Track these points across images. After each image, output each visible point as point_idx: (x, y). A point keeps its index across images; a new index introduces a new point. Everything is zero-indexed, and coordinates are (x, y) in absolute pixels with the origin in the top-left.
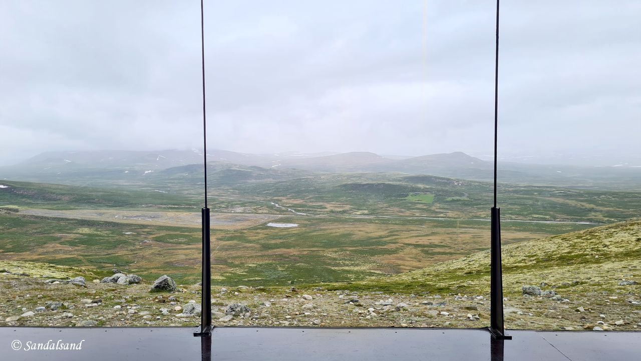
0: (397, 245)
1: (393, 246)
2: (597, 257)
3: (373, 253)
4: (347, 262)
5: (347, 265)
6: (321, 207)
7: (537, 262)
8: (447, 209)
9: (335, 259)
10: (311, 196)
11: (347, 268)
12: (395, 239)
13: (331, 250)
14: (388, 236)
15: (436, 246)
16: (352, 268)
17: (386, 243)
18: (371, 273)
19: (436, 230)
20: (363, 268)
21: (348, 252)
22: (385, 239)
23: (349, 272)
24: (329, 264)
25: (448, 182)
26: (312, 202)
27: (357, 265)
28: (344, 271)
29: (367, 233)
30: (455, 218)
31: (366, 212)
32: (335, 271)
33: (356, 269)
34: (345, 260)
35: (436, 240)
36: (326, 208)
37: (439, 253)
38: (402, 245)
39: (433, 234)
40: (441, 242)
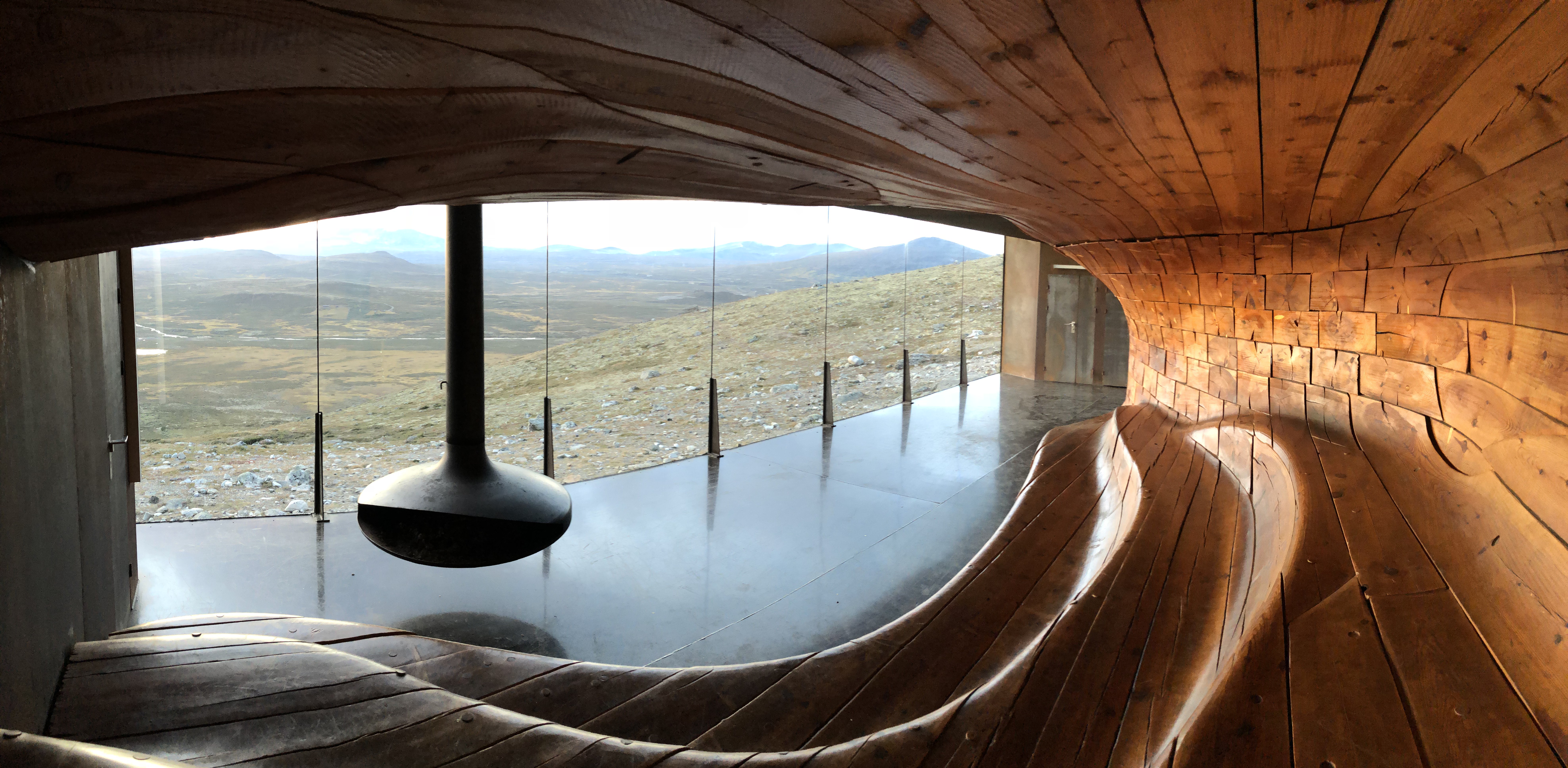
0: (302, 376)
1: (295, 378)
2: (566, 378)
3: (271, 387)
4: (237, 400)
5: (237, 404)
6: (198, 326)
7: (505, 389)
8: (367, 326)
9: (220, 397)
10: (182, 311)
11: (236, 408)
12: (299, 368)
13: (213, 384)
14: (290, 364)
15: (354, 375)
16: (243, 407)
17: (286, 374)
18: (268, 412)
19: (352, 353)
20: (258, 407)
21: (237, 387)
22: (286, 369)
23: (239, 412)
24: (212, 403)
25: (367, 291)
26: (186, 319)
27: (250, 403)
28: (233, 411)
29: (262, 360)
30: (378, 338)
31: (260, 332)
32: (220, 412)
33: (249, 408)
34: (234, 397)
35: (353, 365)
36: (204, 327)
37: (358, 384)
38: (308, 375)
39: (349, 358)
40: (361, 369)
